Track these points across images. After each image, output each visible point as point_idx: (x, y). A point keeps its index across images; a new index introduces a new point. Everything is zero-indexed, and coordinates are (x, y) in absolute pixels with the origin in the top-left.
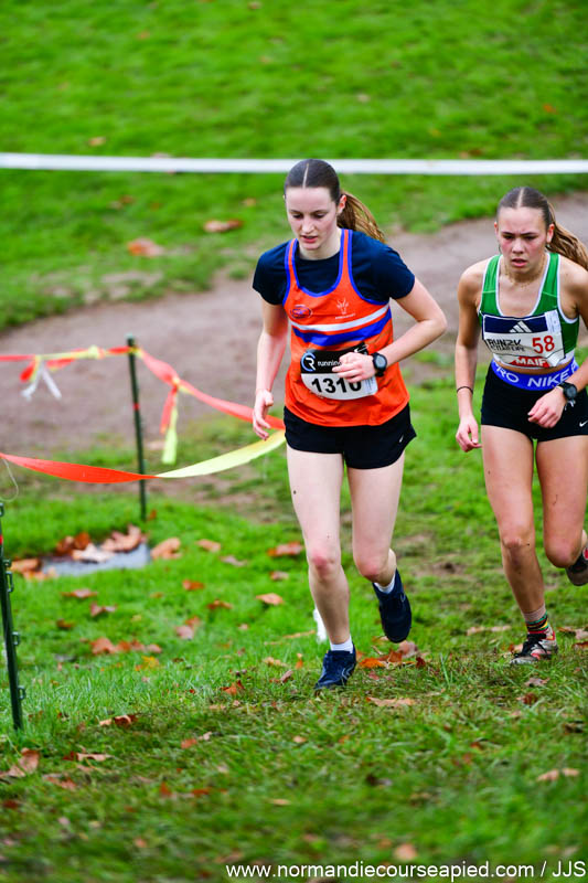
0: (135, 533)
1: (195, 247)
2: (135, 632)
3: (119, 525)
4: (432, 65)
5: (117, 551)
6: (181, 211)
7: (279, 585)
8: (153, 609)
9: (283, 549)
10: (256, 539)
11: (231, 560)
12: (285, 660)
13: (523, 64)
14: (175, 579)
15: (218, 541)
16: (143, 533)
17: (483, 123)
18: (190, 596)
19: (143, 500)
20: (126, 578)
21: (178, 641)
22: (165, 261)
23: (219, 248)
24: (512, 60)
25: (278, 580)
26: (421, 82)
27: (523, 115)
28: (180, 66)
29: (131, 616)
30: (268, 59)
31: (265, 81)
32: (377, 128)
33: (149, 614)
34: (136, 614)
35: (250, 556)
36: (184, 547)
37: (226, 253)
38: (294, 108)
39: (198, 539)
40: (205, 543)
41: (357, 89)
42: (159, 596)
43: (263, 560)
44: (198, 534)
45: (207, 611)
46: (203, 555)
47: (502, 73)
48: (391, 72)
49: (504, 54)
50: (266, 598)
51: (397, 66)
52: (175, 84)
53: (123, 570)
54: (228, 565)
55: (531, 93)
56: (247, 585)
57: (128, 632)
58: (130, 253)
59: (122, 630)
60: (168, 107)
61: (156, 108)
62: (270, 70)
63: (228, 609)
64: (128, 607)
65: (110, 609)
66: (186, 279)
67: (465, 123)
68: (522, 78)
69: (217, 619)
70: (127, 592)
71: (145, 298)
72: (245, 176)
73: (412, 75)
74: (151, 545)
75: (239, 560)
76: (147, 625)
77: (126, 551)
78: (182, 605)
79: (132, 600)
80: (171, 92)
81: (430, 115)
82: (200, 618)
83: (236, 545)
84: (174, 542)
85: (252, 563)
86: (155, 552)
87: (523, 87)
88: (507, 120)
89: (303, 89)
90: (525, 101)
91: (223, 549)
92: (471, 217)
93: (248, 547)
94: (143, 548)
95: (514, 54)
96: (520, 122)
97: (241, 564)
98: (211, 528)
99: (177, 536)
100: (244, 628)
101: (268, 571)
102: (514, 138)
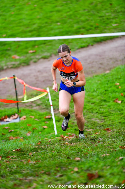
0: (17, 115)
1: (26, 57)
2: (18, 135)
3: (13, 114)
4: (73, 17)
5: (13, 119)
6: (22, 49)
7: (47, 124)
8: (21, 130)
9: (47, 117)
10: (42, 115)
11: (37, 120)
12: (49, 138)
13: (91, 15)
14: (25, 124)
15: (34, 116)
16: (18, 115)
17: (84, 28)
18: (29, 127)
19: (18, 108)
20: (16, 124)
21: (27, 136)
22: (20, 60)
23: (30, 56)
24: (89, 15)
25: (46, 123)
26: (70, 20)
27: (92, 26)
28: (21, 19)
29: (17, 132)
30: (39, 17)
31: (38, 21)
32: (62, 30)
33: (21, 131)
34: (18, 131)
35: (40, 119)
36: (27, 117)
37: (32, 57)
38: (45, 27)
39: (30, 116)
40: (31, 116)
41: (58, 22)
42: (22, 127)
43: (43, 119)
44: (29, 115)
45: (32, 130)
46: (31, 119)
47: (87, 18)
48: (64, 18)
49: (88, 14)
50: (44, 127)
51: (65, 17)
52: (20, 23)
53: (15, 123)
54: (36, 121)
55: (93, 21)
56: (40, 125)
57: (17, 135)
58: (13, 58)
59: (15, 135)
60: (19, 28)
61: (16, 28)
62: (39, 19)
63: (37, 129)
64: (16, 130)
65: (13, 130)
66: (24, 63)
67: (80, 28)
68: (91, 18)
69: (35, 131)
70: (16, 127)
71: (16, 67)
72: (35, 41)
73: (69, 19)
74: (20, 117)
75: (38, 119)
76: (20, 133)
77: (15, 119)
78: (27, 129)
79: (17, 128)
80: (19, 25)
81: (73, 27)
82: (31, 131)
83: (37, 117)
84: (25, 117)
85: (41, 120)
86: (21, 119)
87: (92, 20)
88: (89, 27)
89: (46, 23)
90: (92, 23)
91: (35, 117)
92: (82, 47)
93: (40, 117)
94: (18, 118)
95: (90, 13)
96: (91, 28)
97: (39, 120)
98: (32, 113)
99: (25, 115)
100: (40, 133)
101: (44, 121)
102: (90, 31)
